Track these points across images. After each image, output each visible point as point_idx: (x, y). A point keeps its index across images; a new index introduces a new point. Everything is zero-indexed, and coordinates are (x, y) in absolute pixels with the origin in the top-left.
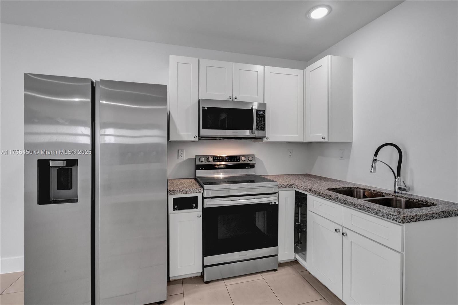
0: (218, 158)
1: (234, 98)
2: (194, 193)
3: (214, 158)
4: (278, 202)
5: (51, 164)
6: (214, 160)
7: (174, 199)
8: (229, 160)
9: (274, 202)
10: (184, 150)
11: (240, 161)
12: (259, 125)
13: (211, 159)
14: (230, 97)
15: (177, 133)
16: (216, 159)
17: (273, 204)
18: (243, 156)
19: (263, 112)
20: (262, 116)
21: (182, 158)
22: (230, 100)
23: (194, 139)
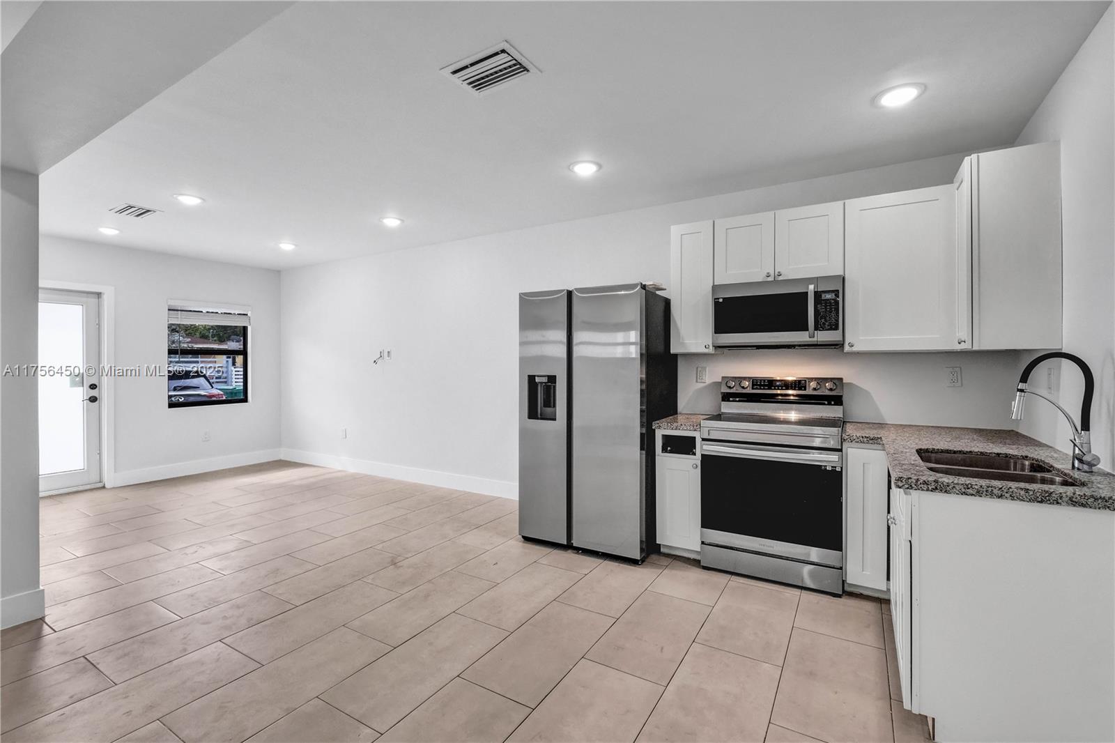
0: (761, 382)
1: (776, 273)
2: (687, 430)
3: (753, 382)
4: (842, 468)
5: (537, 380)
6: (753, 385)
7: (665, 437)
8: (782, 387)
9: (832, 467)
10: (706, 368)
11: (805, 390)
12: (826, 321)
13: (746, 384)
14: (768, 273)
15: (681, 341)
16: (757, 385)
17: (829, 468)
18: (812, 379)
19: (835, 295)
20: (833, 301)
21: (703, 381)
22: (770, 279)
23: (706, 351)
